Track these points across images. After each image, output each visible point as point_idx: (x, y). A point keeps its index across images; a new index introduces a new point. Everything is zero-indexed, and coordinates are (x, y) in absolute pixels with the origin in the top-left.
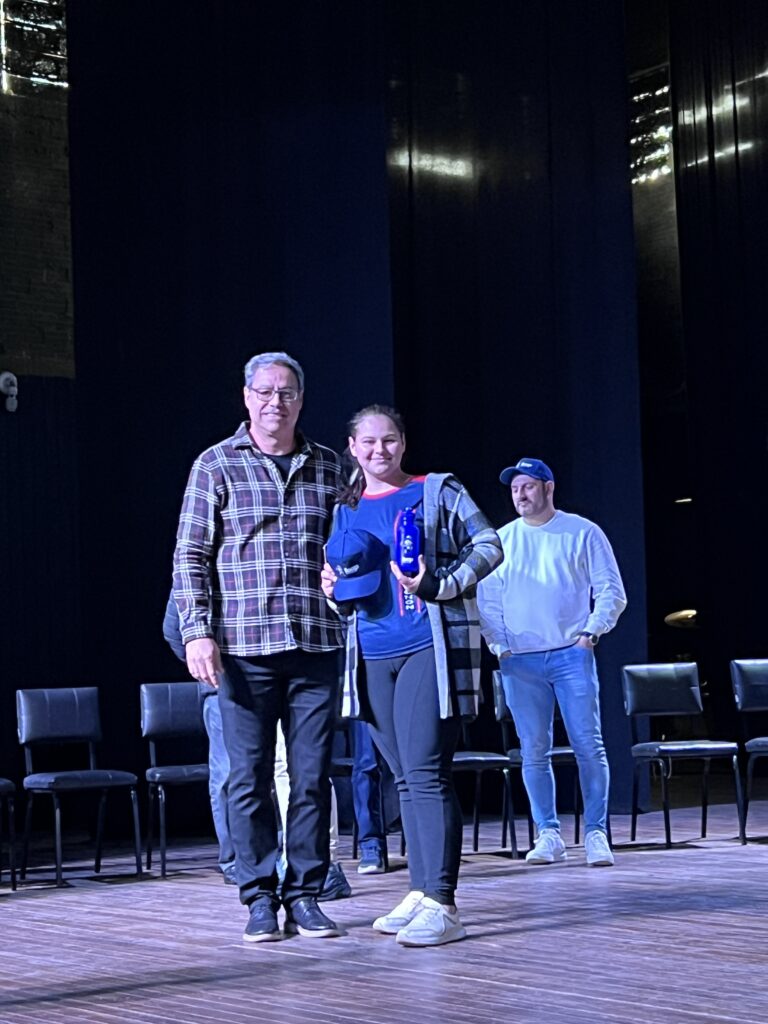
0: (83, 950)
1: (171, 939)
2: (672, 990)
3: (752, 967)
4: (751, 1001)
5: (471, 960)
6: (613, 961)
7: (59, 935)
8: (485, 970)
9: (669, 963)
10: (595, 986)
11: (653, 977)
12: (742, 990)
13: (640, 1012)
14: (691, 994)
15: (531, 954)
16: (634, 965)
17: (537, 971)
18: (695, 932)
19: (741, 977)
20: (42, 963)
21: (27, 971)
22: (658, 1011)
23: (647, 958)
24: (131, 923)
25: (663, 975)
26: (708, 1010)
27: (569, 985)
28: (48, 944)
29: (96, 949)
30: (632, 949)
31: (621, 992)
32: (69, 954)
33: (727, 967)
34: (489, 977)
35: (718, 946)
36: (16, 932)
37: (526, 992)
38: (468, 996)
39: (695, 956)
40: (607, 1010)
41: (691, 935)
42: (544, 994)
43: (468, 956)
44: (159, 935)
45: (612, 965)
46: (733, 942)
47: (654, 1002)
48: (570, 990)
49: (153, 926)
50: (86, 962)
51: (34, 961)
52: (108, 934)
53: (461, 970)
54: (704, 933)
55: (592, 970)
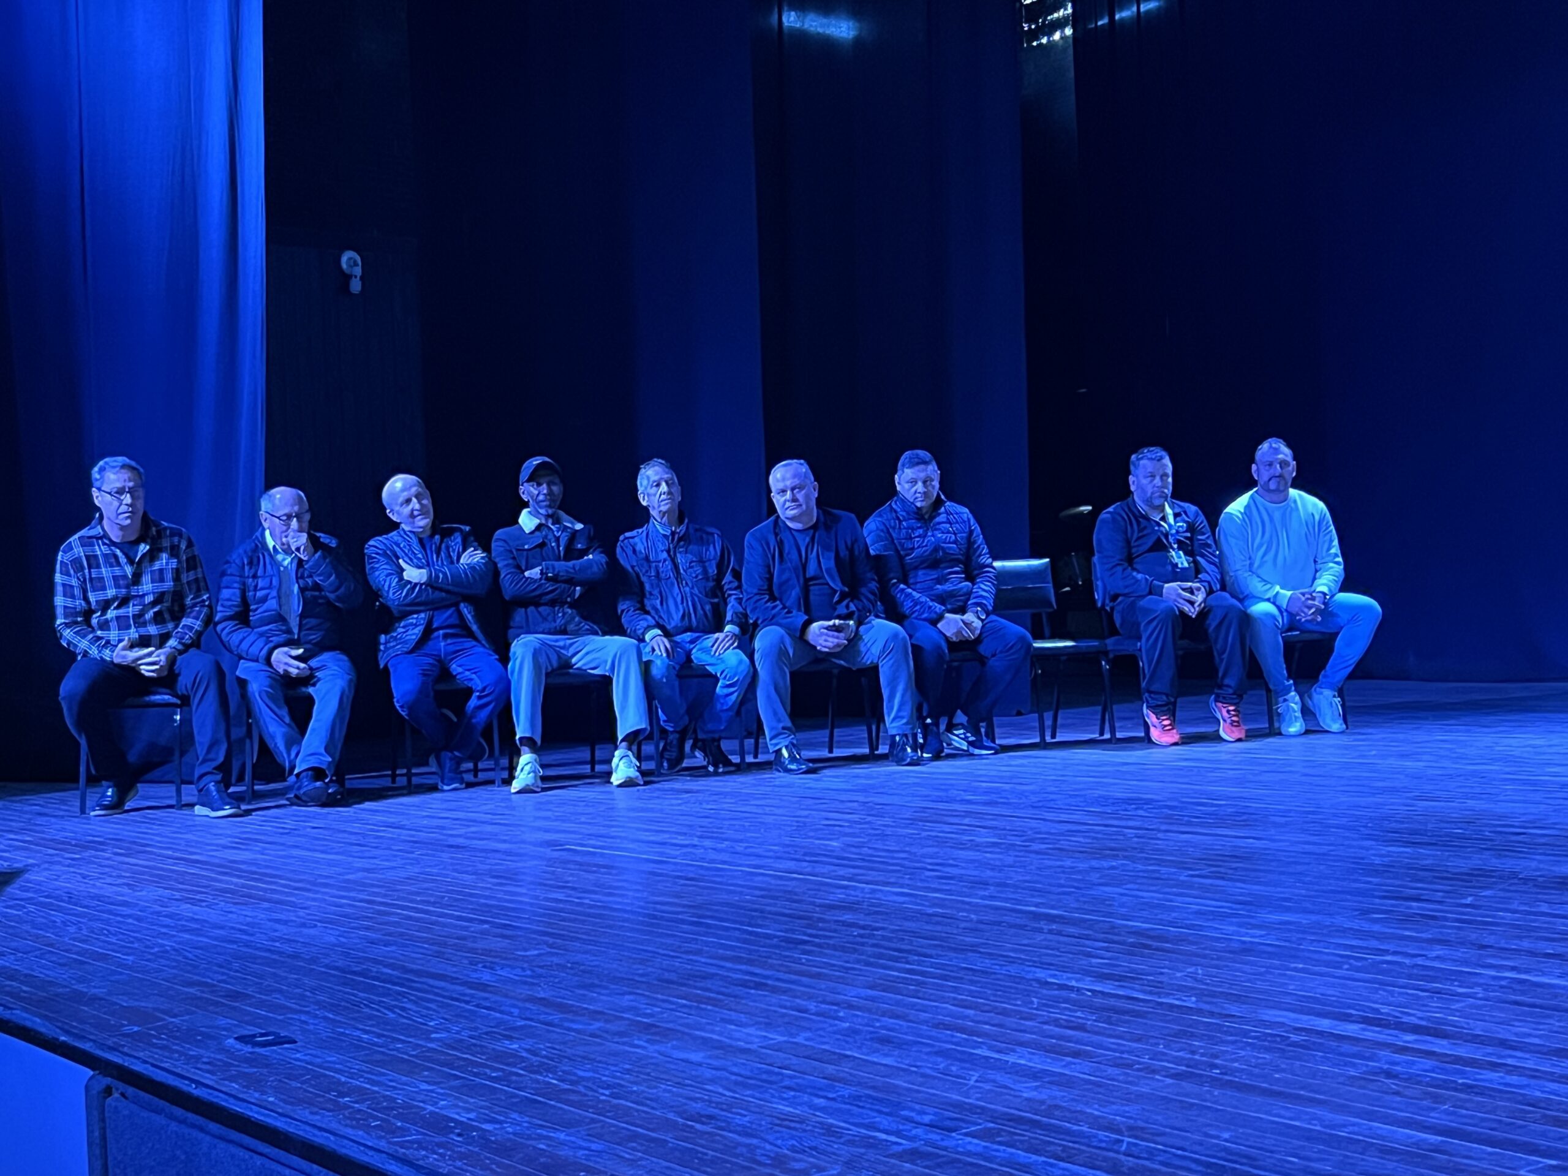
0: (412, 853)
1: (505, 841)
2: (1006, 885)
3: (1094, 863)
4: (1083, 896)
5: (808, 858)
6: (953, 859)
7: (392, 839)
8: (820, 869)
9: (1010, 860)
10: (928, 882)
11: (989, 873)
12: (1076, 884)
13: (967, 907)
14: (1023, 889)
15: (870, 852)
16: (972, 861)
17: (872, 869)
18: (1044, 829)
19: (1080, 872)
20: (367, 866)
21: (348, 873)
22: (986, 906)
23: (988, 855)
24: (468, 826)
25: (1000, 871)
26: (1037, 905)
27: (901, 881)
28: (376, 847)
29: (425, 852)
30: (976, 847)
31: (953, 888)
32: (395, 856)
33: (1068, 863)
34: (823, 875)
35: (1064, 844)
36: (346, 835)
37: (855, 888)
38: (796, 894)
39: (1037, 853)
40: (935, 905)
41: (1039, 833)
42: (873, 891)
43: (805, 854)
44: (493, 837)
45: (951, 862)
46: (1081, 840)
47: (983, 898)
48: (902, 886)
49: (489, 828)
50: (411, 864)
51: (359, 863)
52: (442, 837)
53: (794, 868)
54: (1053, 831)
55: (930, 867)
